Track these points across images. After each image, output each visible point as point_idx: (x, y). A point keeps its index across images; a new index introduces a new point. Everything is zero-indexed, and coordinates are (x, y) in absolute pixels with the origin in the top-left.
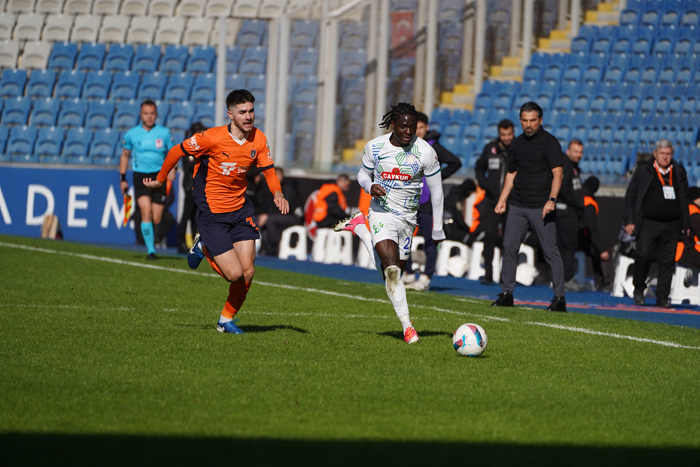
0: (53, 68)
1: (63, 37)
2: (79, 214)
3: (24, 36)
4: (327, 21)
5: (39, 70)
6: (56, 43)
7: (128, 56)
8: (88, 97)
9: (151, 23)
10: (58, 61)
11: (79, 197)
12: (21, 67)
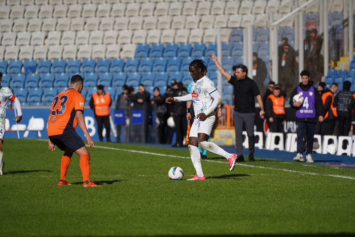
0: (138, 57)
1: (142, 41)
3: (123, 42)
4: (272, 27)
5: (131, 58)
7: (175, 50)
8: (155, 71)
9: (186, 32)
10: (140, 54)
12: (122, 57)
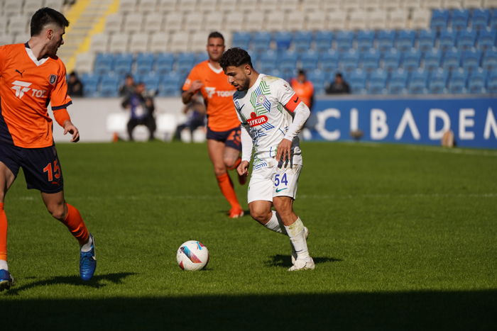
2: (468, 129)
6: (434, 11)
11: (467, 118)
